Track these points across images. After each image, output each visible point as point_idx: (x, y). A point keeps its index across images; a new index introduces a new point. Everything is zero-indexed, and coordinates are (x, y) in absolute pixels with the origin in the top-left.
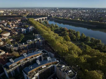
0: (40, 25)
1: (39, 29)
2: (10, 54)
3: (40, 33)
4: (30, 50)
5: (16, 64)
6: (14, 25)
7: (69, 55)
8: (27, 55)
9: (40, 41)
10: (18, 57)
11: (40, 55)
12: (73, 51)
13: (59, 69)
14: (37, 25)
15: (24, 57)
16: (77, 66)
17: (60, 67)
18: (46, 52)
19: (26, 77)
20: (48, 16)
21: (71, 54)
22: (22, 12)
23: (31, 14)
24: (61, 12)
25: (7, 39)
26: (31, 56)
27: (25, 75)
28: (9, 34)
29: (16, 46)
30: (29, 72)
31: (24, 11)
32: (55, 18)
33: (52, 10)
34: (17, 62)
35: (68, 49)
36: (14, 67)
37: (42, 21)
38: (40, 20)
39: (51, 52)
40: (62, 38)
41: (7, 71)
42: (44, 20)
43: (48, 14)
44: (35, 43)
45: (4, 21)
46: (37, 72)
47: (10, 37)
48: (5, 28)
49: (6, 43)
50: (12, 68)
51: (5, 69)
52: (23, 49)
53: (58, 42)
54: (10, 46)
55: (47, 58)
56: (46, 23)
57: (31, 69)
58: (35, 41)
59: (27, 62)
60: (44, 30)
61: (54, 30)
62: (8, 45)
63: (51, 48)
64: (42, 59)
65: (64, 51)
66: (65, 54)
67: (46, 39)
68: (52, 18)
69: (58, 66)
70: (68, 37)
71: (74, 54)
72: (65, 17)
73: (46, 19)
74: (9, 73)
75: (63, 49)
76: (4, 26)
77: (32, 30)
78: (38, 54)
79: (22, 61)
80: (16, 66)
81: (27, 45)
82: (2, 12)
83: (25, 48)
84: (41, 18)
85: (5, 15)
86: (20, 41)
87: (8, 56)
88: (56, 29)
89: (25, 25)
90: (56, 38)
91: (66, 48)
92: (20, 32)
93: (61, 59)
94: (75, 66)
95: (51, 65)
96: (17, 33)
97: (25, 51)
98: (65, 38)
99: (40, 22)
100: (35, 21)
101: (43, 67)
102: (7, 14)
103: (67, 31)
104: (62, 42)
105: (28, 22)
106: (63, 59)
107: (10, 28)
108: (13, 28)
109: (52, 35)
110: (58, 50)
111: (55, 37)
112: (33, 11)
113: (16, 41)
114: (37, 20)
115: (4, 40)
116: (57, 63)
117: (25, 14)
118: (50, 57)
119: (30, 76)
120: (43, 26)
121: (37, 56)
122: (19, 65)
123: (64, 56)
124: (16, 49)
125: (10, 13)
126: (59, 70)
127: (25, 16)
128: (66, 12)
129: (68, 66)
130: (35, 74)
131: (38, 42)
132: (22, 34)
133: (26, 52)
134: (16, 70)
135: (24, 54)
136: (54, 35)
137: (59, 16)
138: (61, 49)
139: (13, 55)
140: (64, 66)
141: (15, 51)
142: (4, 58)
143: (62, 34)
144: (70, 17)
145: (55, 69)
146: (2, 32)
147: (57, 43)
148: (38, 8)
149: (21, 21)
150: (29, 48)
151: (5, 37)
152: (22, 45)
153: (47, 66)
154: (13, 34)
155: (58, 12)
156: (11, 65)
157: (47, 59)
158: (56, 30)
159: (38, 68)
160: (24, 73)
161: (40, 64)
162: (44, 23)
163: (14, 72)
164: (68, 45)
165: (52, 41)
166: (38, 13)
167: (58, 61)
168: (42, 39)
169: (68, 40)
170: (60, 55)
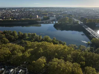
7: (14, 57)
12: (16, 52)
16: (25, 62)
21: (15, 54)
35: (10, 51)
65: (6, 56)
71: (18, 53)
75: (5, 53)
91: (8, 51)
93: (5, 65)
94: (23, 63)
98: (2, 41)
103: (2, 34)
106: (9, 64)
116: (2, 72)
123: (9, 60)
140: (12, 70)
164: (8, 47)
167: (3, 69)
169: (7, 42)
170: (2, 62)
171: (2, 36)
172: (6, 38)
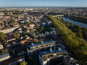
0: (57, 21)
1: (56, 24)
2: (33, 40)
3: (55, 28)
4: (47, 40)
5: (35, 48)
6: (38, 19)
7: (79, 51)
8: (43, 43)
9: (55, 33)
10: (37, 43)
11: (53, 45)
12: (83, 48)
13: (67, 60)
14: (55, 21)
15: (41, 44)
17: (68, 58)
19: (40, 59)
20: (64, 14)
21: (81, 50)
22: (45, 10)
23: (51, 12)
24: (77, 11)
25: (32, 29)
26: (46, 44)
27: (40, 57)
28: (34, 25)
29: (37, 34)
30: (43, 56)
31: (47, 9)
32: (71, 16)
34: (36, 46)
35: (79, 45)
36: (33, 49)
37: (59, 18)
38: (58, 17)
40: (74, 34)
41: (29, 51)
42: (61, 17)
43: (65, 12)
44: (51, 34)
45: (32, 16)
46: (49, 58)
47: (34, 27)
48: (32, 21)
49: (31, 32)
50: (32, 50)
51: (28, 49)
52: (41, 38)
53: (70, 37)
54: (33, 34)
56: (62, 19)
57: (45, 54)
58: (51, 33)
59: (43, 48)
60: (60, 26)
61: (68, 26)
62: (32, 33)
63: (63, 41)
64: (54, 49)
65: (74, 46)
66: (75, 49)
67: (60, 33)
68: (68, 16)
69: (67, 58)
71: (85, 51)
72: (81, 15)
73: (62, 16)
74: (30, 53)
75: (74, 44)
76: (32, 19)
77: (50, 24)
78: (52, 44)
79: (39, 47)
80: (35, 49)
81: (44, 35)
82: (32, 9)
83: (43, 38)
84: (59, 16)
85: (33, 11)
86: (40, 32)
87: (31, 40)
88: (70, 25)
89: (46, 20)
90: (69, 33)
91: (77, 43)
92: (41, 25)
93: (70, 52)
95: (61, 55)
96: (39, 25)
97: (42, 39)
98: (77, 34)
99: (57, 19)
100: (54, 17)
101: (54, 55)
102: (34, 11)
103: (80, 29)
104: (74, 38)
105: (48, 18)
107: (35, 21)
108: (37, 21)
109: (66, 30)
110: (69, 44)
111: (68, 32)
112: (53, 10)
113: (37, 31)
114: (55, 17)
115: (30, 29)
116: (66, 54)
117: (47, 11)
118: (61, 48)
119: (43, 59)
120: (59, 22)
121: (51, 45)
122: (37, 49)
124: (37, 36)
125: (36, 10)
127: (46, 13)
128: (82, 12)
129: (76, 60)
130: (47, 59)
131: (54, 34)
132: (42, 27)
133: (43, 41)
134: (34, 52)
135: (41, 42)
136: (67, 30)
137: (75, 14)
138: (72, 44)
139: (34, 41)
140: (72, 59)
141: (36, 38)
142: (28, 42)
143: (75, 30)
144: (86, 16)
145: (64, 59)
146: (30, 23)
147: (69, 37)
148: (57, 7)
149: (44, 17)
150: (46, 38)
151: (31, 27)
152: (41, 35)
153: (58, 55)
154: (37, 25)
155: (74, 11)
156: (32, 48)
157: (58, 49)
158: (70, 26)
159: (50, 54)
160: (39, 55)
161: (52, 52)
162: (61, 20)
163: (33, 53)
164: (79, 41)
165: (65, 35)
166: (56, 11)
167: (67, 53)
168: (57, 32)
169: (81, 36)
170: (70, 48)
171: (79, 30)
172: (81, 33)
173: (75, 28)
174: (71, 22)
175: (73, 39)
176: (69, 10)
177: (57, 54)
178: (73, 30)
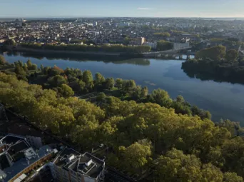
7: (80, 128)
11: (1, 152)
13: (64, 168)
16: (102, 145)
17: (64, 162)
18: (18, 139)
24: (37, 30)
32: (23, 46)
33: (9, 26)
35: (74, 114)
39: (30, 133)
40: (52, 94)
53: (44, 106)
55: (23, 153)
61: (27, 77)
65: (65, 123)
66: (69, 129)
67: (8, 106)
68: (14, 48)
69: (59, 163)
70: (68, 86)
71: (90, 122)
72: (50, 40)
75: (62, 117)
88: (31, 72)
90: (38, 96)
91: (69, 113)
93: (61, 144)
94: (99, 147)
95: (39, 167)
98: (59, 91)
103: (62, 74)
104: (56, 103)
106: (68, 141)
109: (25, 91)
110: (49, 125)
111: (33, 93)
116: (54, 156)
118: (31, 149)
123: (69, 133)
126: (64, 171)
128: (48, 29)
136: (29, 89)
137: (32, 39)
138: (57, 119)
140: (72, 157)
143: (49, 83)
144: (62, 41)
145: (53, 171)
147: (41, 107)
153: (29, 174)
155: (28, 31)
157: (24, 156)
158: (32, 75)
164: (71, 105)
165: (28, 106)
167: (56, 151)
169: (69, 93)
170: (56, 135)
171: (61, 79)
172: (69, 85)
173: (47, 77)
174: (31, 64)
175: (55, 106)
176: (10, 30)
177: (26, 174)
178: (46, 84)
